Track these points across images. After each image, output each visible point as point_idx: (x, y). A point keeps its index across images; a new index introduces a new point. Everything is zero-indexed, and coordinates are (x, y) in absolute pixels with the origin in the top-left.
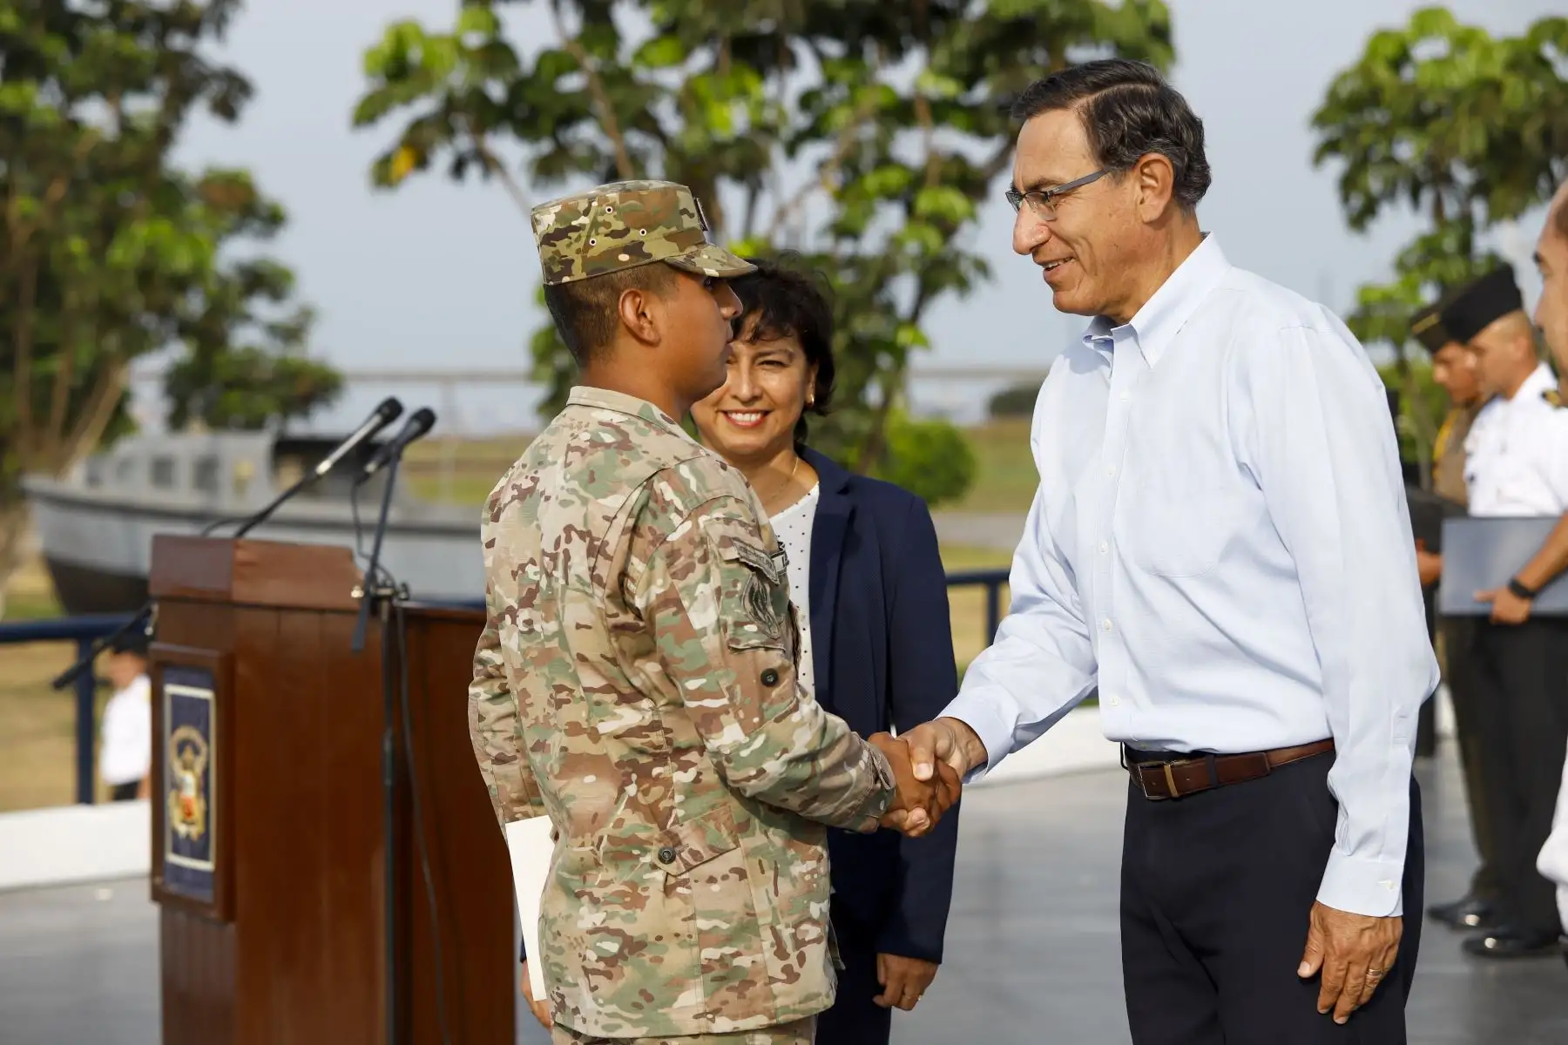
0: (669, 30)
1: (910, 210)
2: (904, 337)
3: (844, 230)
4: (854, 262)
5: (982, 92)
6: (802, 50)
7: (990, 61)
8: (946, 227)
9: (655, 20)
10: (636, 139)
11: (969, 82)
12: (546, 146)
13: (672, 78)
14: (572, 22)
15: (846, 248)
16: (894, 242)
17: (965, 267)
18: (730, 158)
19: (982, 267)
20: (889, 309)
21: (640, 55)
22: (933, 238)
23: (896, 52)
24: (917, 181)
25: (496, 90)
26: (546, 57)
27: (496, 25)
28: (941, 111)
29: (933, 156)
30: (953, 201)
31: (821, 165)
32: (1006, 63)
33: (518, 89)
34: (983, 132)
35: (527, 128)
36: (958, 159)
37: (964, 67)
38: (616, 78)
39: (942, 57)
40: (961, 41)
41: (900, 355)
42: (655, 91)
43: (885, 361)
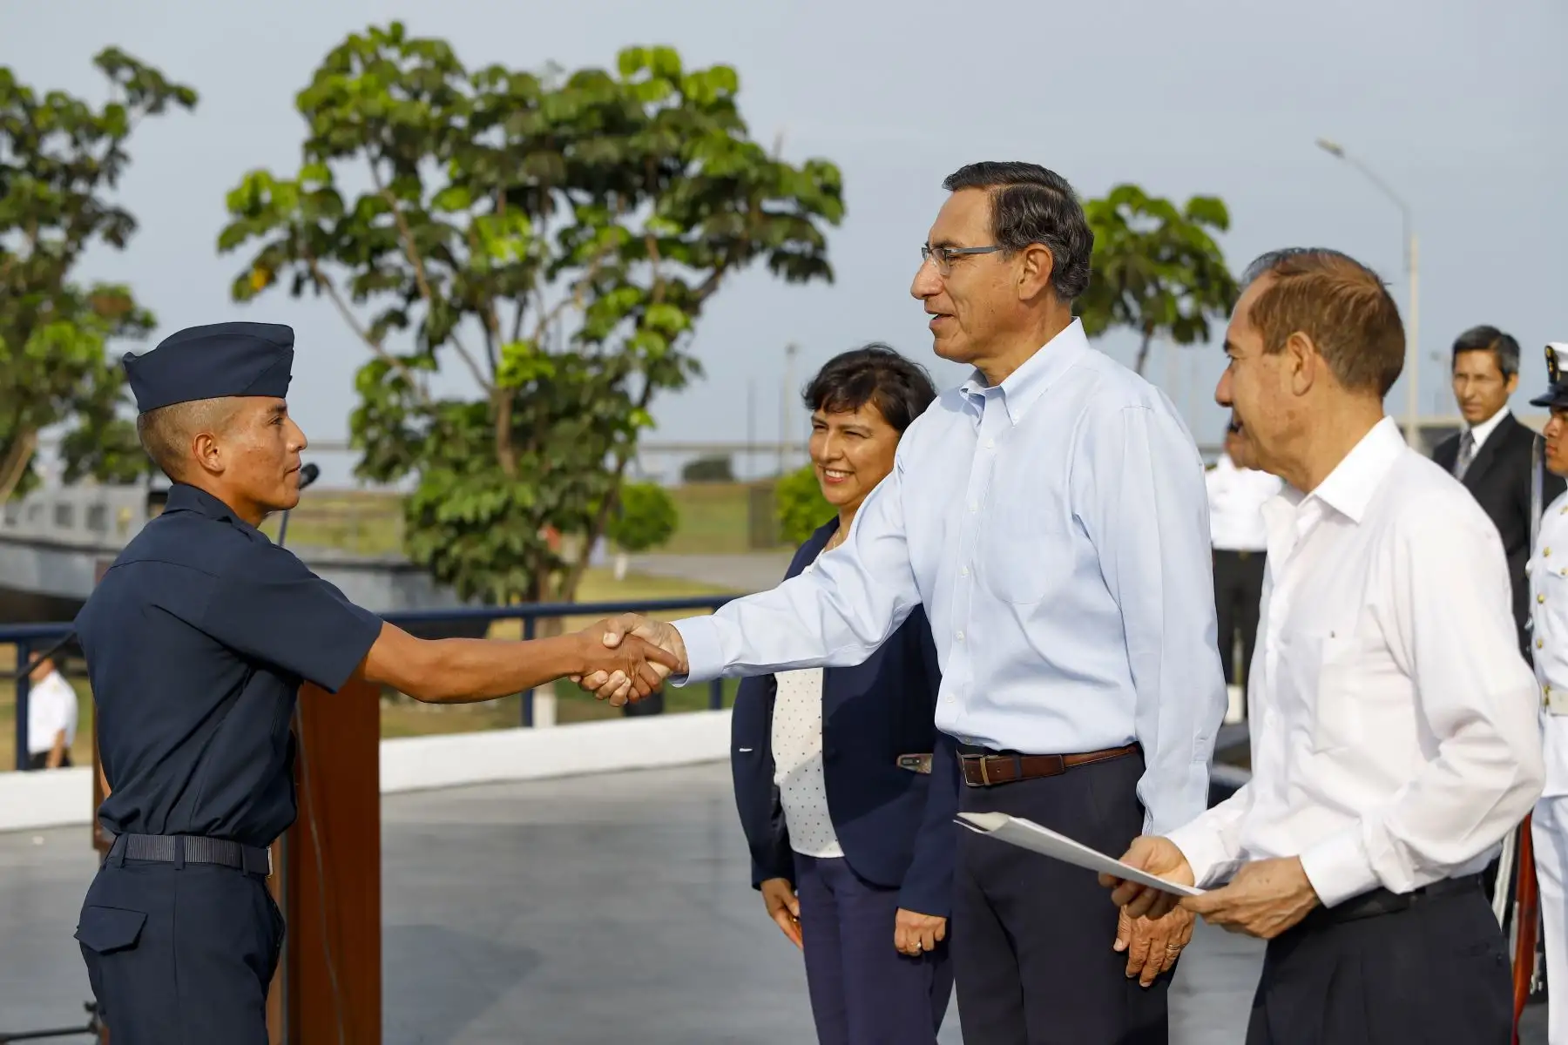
0: (459, 183)
1: (640, 323)
2: (635, 419)
3: (589, 336)
4: (597, 360)
5: (697, 233)
6: (560, 198)
7: (704, 210)
8: (668, 334)
9: (450, 174)
10: (434, 266)
11: (687, 225)
12: (363, 269)
13: (461, 220)
14: (386, 171)
15: (592, 349)
16: (629, 345)
17: (683, 368)
18: (502, 282)
19: (695, 366)
20: (624, 397)
21: (437, 200)
22: (658, 344)
23: (632, 203)
24: (647, 300)
25: (328, 225)
26: (363, 200)
27: (330, 176)
28: (666, 248)
29: (659, 281)
30: (674, 316)
31: (573, 286)
32: (715, 210)
33: (344, 224)
34: (697, 264)
35: (348, 255)
36: (678, 283)
37: (683, 214)
38: (417, 218)
39: (666, 207)
40: (681, 194)
41: (632, 433)
42: (449, 229)
43: (620, 436)
